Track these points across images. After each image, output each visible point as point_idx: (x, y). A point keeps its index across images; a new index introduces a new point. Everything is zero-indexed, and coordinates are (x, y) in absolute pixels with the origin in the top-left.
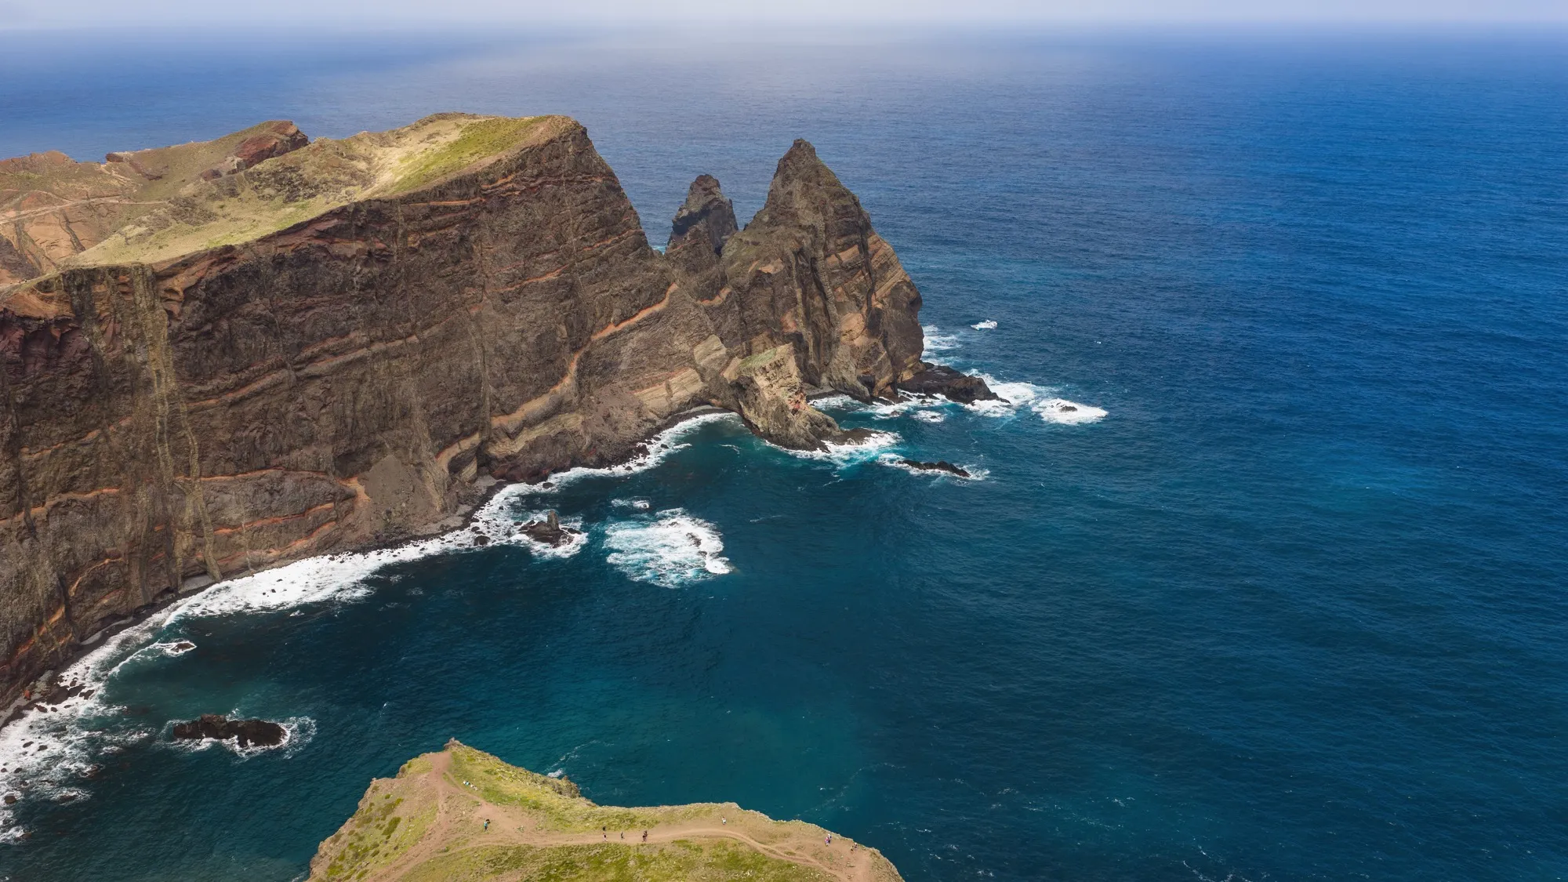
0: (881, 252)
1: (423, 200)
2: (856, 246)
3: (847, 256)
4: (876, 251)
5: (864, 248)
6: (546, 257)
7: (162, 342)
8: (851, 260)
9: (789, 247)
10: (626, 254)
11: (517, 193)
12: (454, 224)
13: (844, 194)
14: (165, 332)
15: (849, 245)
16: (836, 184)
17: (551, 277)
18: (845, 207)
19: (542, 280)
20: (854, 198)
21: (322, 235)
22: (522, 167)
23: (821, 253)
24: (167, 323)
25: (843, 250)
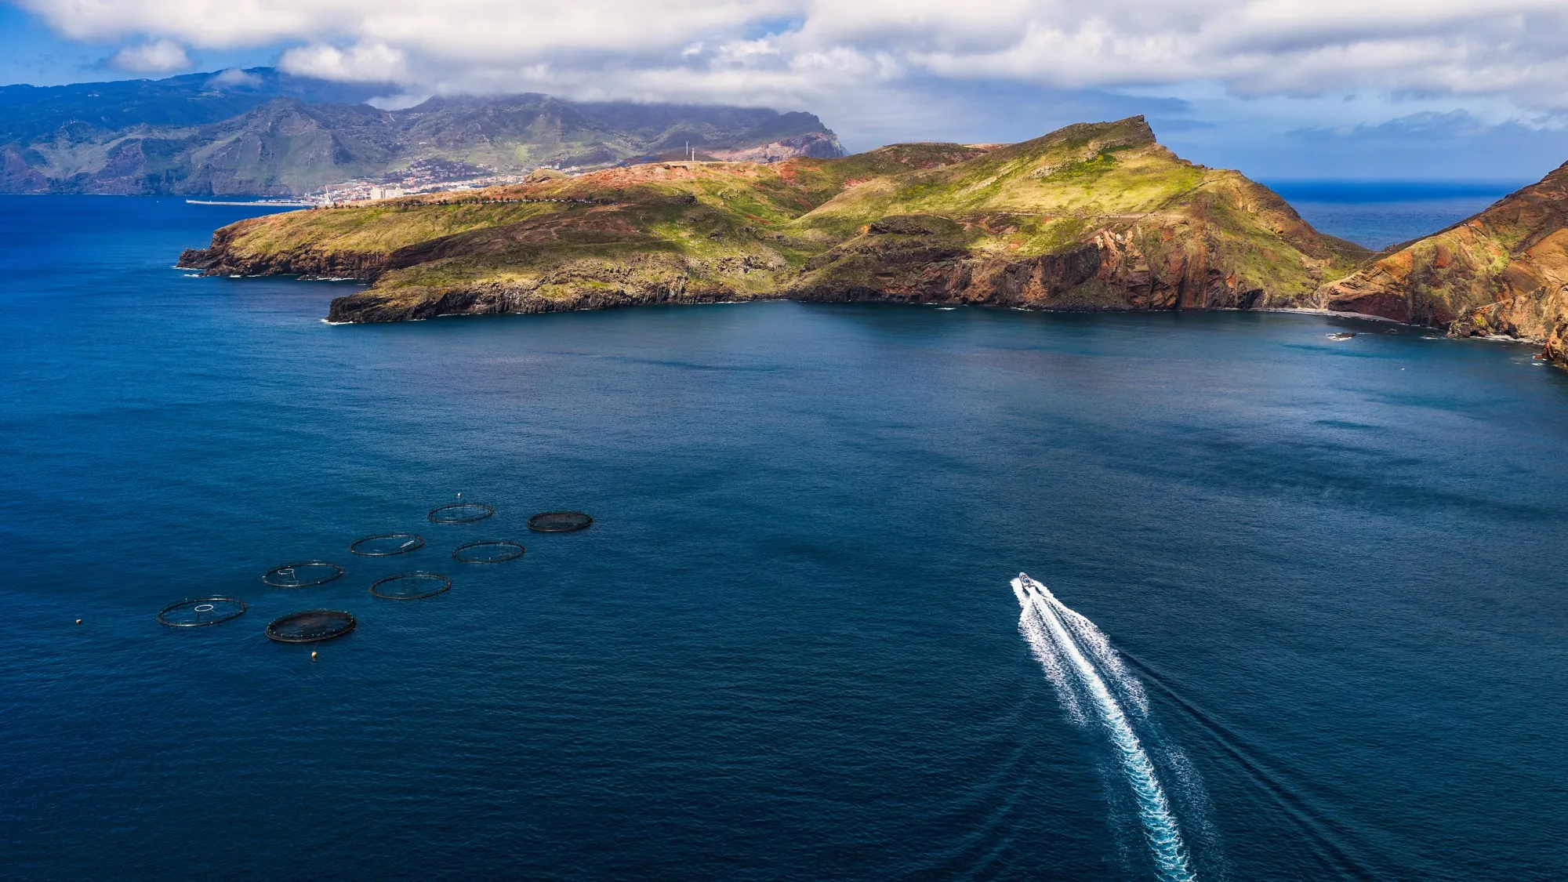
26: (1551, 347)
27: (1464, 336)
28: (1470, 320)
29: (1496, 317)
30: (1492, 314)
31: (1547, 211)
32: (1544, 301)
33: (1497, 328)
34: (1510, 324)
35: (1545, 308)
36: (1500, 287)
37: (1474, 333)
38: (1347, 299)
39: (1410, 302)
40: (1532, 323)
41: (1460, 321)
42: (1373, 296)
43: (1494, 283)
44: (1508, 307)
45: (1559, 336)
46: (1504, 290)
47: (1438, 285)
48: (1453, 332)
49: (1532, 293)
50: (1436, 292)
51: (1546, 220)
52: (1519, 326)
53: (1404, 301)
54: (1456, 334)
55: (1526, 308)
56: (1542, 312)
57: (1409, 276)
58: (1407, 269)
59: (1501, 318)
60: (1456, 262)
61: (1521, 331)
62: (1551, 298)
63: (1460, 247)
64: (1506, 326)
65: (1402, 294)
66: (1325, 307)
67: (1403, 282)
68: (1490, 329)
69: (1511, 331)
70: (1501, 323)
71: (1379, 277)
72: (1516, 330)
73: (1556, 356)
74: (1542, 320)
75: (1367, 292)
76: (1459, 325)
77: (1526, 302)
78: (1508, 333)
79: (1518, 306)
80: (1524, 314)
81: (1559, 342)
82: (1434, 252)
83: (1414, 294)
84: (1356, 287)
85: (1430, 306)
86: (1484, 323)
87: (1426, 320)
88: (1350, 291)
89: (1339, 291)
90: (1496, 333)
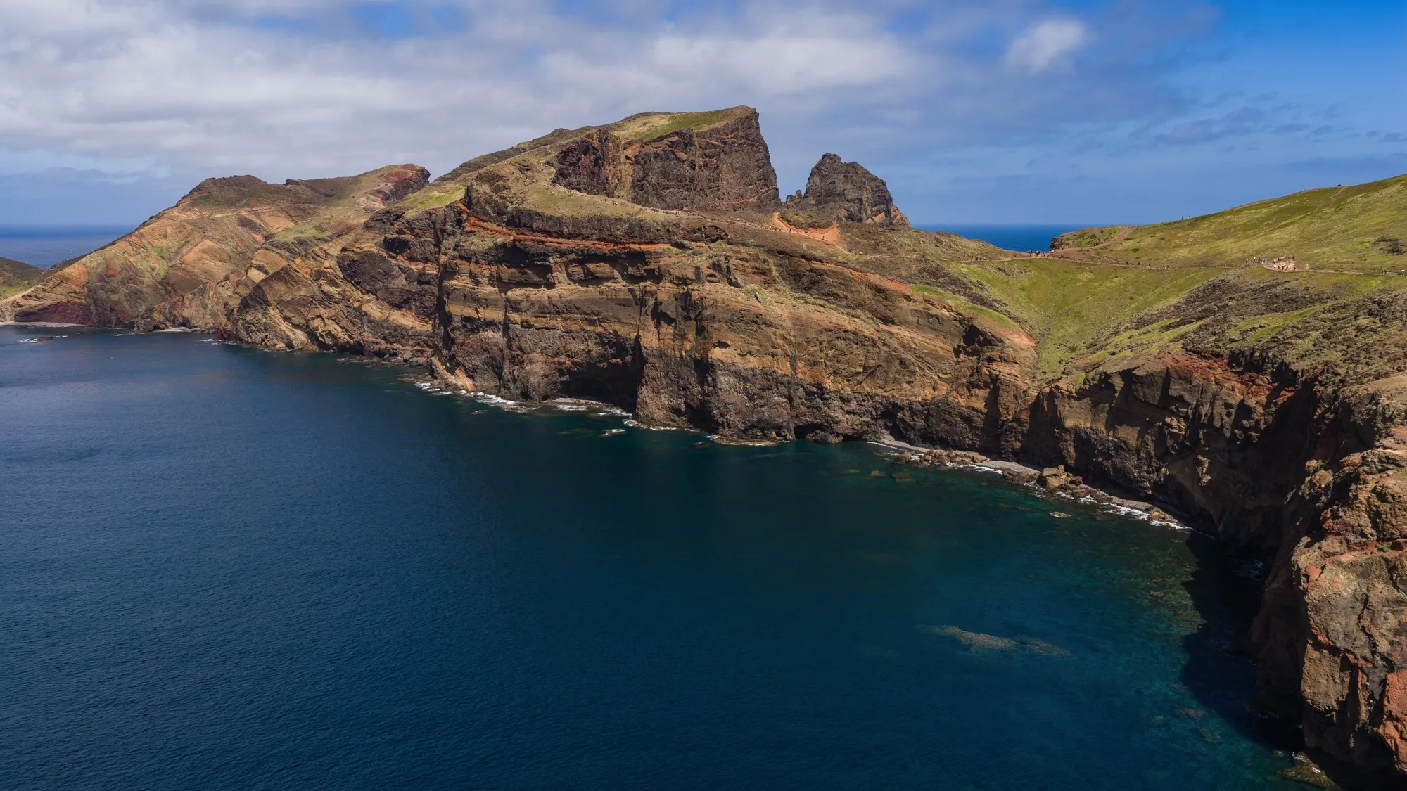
0: (898, 217)
1: (704, 137)
2: (884, 213)
3: (879, 218)
4: (895, 216)
5: (888, 213)
6: (750, 187)
7: (628, 185)
8: (881, 221)
9: (843, 213)
10: (770, 201)
11: (736, 145)
12: (714, 157)
13: (875, 179)
14: (630, 179)
15: (879, 212)
16: (868, 173)
17: (752, 200)
18: (877, 187)
19: (750, 201)
20: (882, 181)
21: (672, 145)
22: (737, 129)
23: (864, 215)
24: (631, 173)
25: (876, 215)
26: (224, 329)
27: (149, 331)
28: (150, 317)
29: (171, 313)
30: (167, 311)
31: (189, 227)
32: (206, 296)
33: (173, 322)
34: (183, 317)
35: (208, 302)
36: (166, 290)
37: (156, 327)
38: (31, 310)
39: (93, 308)
40: (201, 314)
41: (142, 318)
42: (57, 305)
43: (160, 287)
44: (179, 304)
45: (228, 319)
46: (170, 292)
47: (114, 291)
48: (138, 328)
49: (196, 290)
50: (115, 297)
51: (190, 234)
52: (191, 318)
53: (87, 307)
54: (141, 329)
55: (194, 304)
56: (207, 305)
57: (87, 285)
58: (84, 279)
59: (175, 313)
60: (124, 271)
61: (194, 322)
62: (211, 293)
63: (125, 259)
64: (181, 320)
65: (83, 301)
66: (11, 320)
67: (82, 291)
68: (168, 323)
69: (186, 323)
70: (176, 317)
71: (59, 289)
72: (189, 322)
73: (229, 335)
74: (209, 312)
75: (49, 302)
76: (142, 321)
77: (193, 299)
78: (183, 324)
79: (187, 302)
80: (193, 309)
81: (230, 324)
82: (103, 264)
83: (95, 300)
84: (37, 298)
85: (112, 309)
86: (162, 319)
87: (110, 322)
88: (33, 303)
89: (22, 304)
90: (173, 326)
